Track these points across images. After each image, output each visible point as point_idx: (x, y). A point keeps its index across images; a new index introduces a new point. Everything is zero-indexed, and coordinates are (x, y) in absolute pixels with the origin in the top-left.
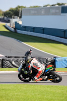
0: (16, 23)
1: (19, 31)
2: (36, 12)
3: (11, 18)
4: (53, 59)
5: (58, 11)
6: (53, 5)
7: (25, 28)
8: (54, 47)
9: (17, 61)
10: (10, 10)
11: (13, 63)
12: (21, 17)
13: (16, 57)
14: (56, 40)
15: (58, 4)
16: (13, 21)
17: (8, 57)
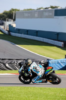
0: (10, 25)
1: (13, 34)
2: (29, 15)
3: (5, 20)
4: (46, 61)
5: (51, 14)
6: (46, 8)
7: (19, 31)
8: (48, 49)
9: (11, 63)
10: (4, 13)
11: (7, 65)
12: (14, 20)
13: (9, 59)
14: (49, 42)
15: (52, 7)
16: (7, 23)
17: (2, 60)
